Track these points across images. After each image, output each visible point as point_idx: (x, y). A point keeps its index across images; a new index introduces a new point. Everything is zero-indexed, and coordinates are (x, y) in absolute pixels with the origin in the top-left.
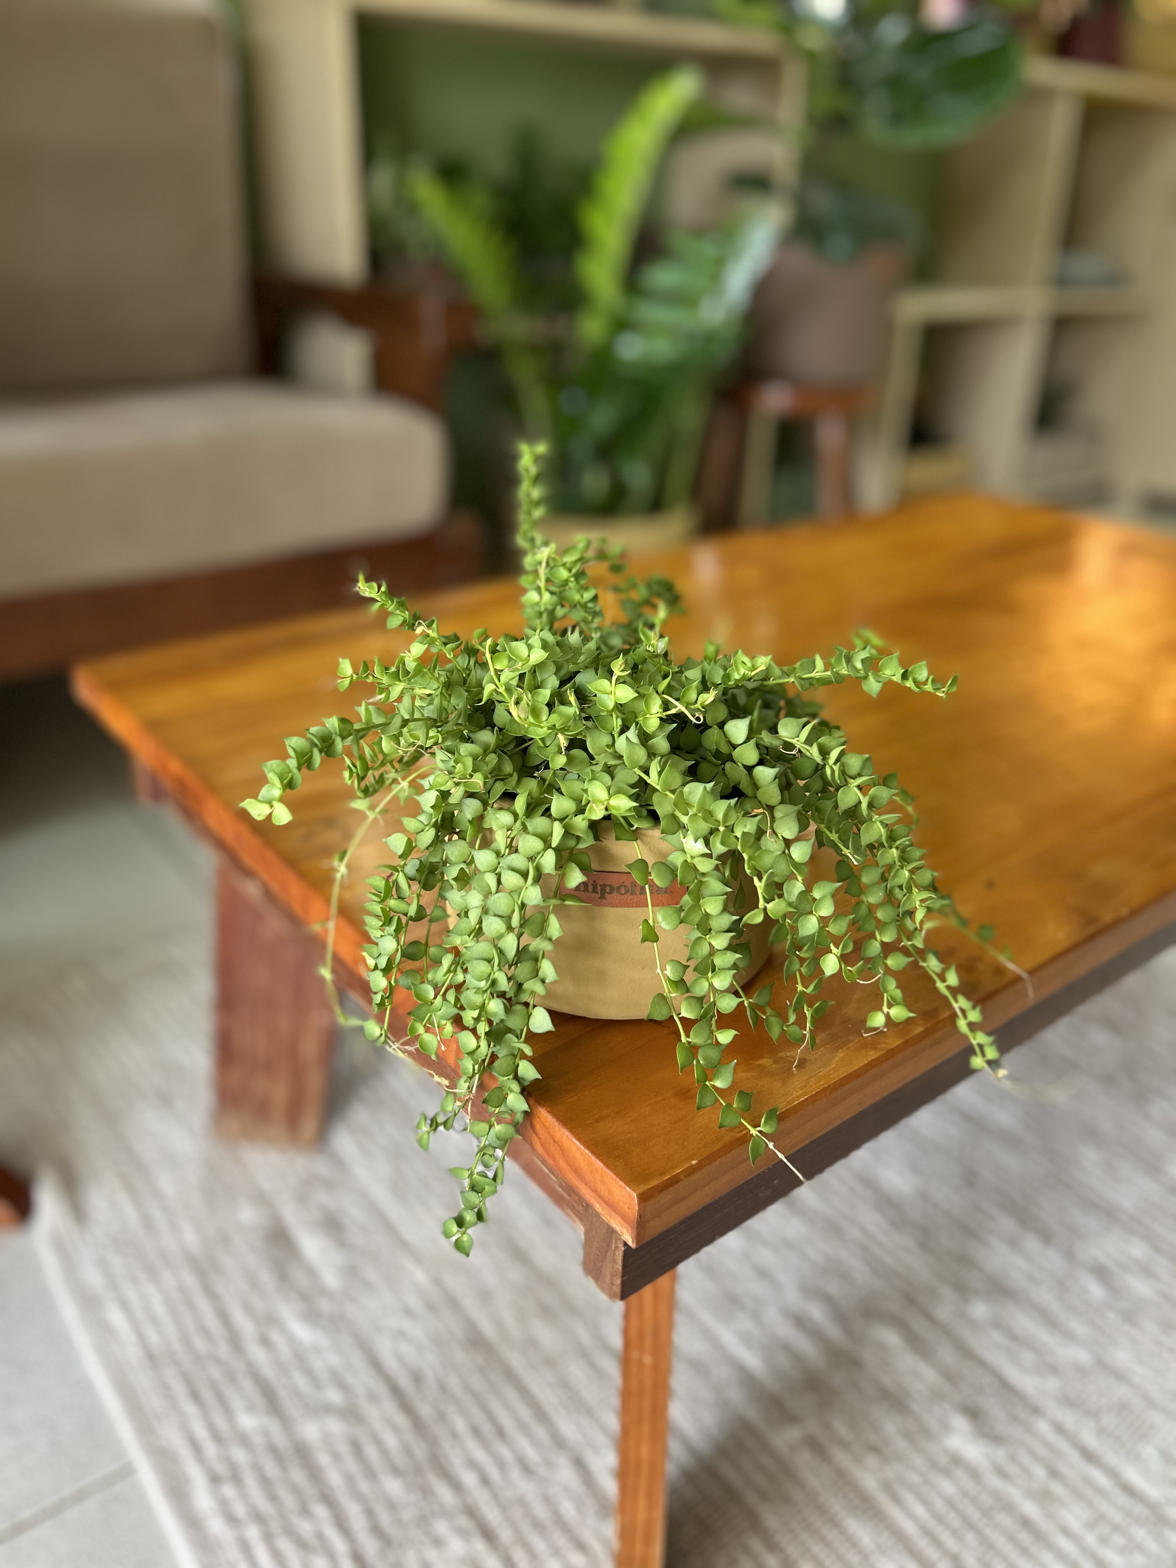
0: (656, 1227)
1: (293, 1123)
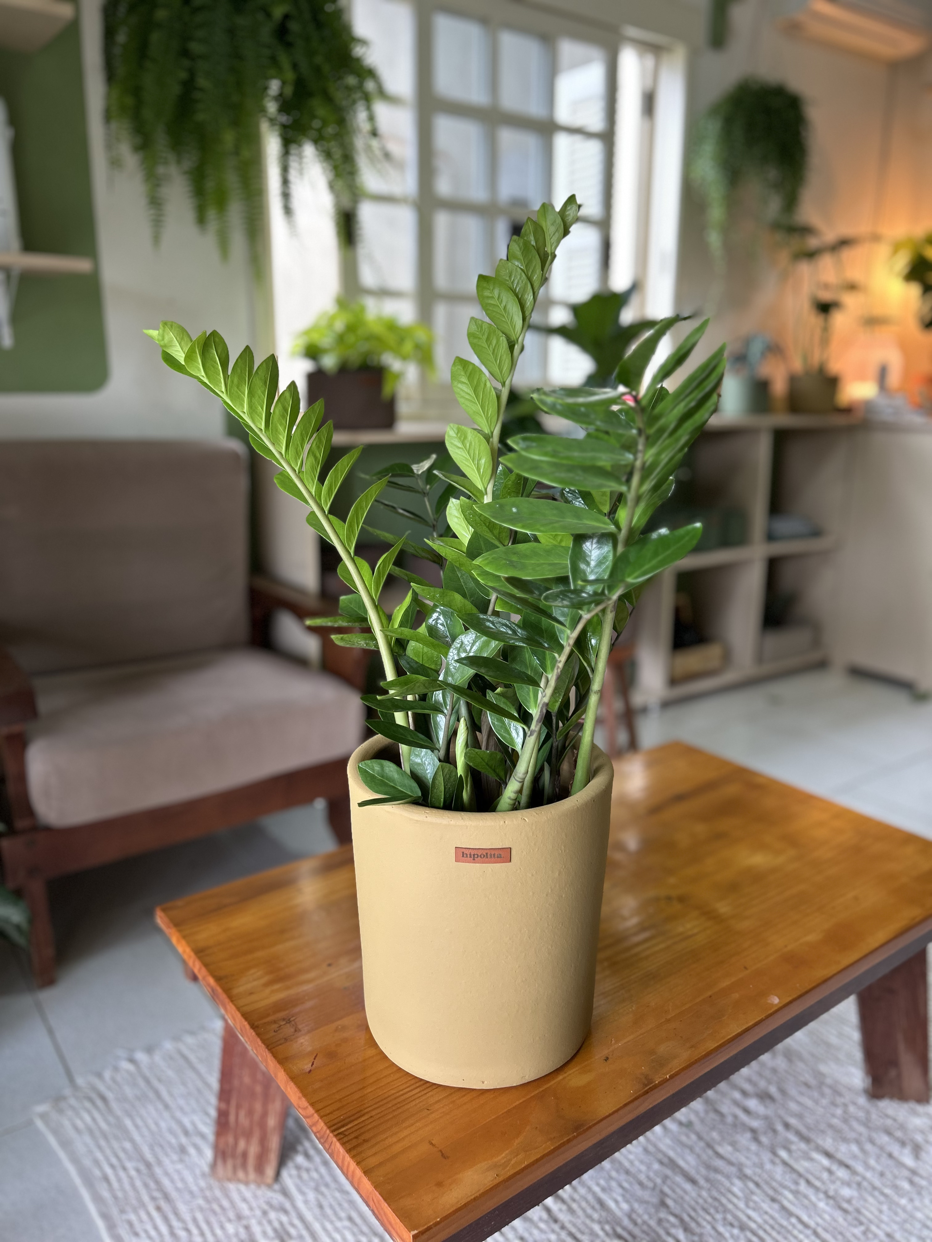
1: (260, 1169)
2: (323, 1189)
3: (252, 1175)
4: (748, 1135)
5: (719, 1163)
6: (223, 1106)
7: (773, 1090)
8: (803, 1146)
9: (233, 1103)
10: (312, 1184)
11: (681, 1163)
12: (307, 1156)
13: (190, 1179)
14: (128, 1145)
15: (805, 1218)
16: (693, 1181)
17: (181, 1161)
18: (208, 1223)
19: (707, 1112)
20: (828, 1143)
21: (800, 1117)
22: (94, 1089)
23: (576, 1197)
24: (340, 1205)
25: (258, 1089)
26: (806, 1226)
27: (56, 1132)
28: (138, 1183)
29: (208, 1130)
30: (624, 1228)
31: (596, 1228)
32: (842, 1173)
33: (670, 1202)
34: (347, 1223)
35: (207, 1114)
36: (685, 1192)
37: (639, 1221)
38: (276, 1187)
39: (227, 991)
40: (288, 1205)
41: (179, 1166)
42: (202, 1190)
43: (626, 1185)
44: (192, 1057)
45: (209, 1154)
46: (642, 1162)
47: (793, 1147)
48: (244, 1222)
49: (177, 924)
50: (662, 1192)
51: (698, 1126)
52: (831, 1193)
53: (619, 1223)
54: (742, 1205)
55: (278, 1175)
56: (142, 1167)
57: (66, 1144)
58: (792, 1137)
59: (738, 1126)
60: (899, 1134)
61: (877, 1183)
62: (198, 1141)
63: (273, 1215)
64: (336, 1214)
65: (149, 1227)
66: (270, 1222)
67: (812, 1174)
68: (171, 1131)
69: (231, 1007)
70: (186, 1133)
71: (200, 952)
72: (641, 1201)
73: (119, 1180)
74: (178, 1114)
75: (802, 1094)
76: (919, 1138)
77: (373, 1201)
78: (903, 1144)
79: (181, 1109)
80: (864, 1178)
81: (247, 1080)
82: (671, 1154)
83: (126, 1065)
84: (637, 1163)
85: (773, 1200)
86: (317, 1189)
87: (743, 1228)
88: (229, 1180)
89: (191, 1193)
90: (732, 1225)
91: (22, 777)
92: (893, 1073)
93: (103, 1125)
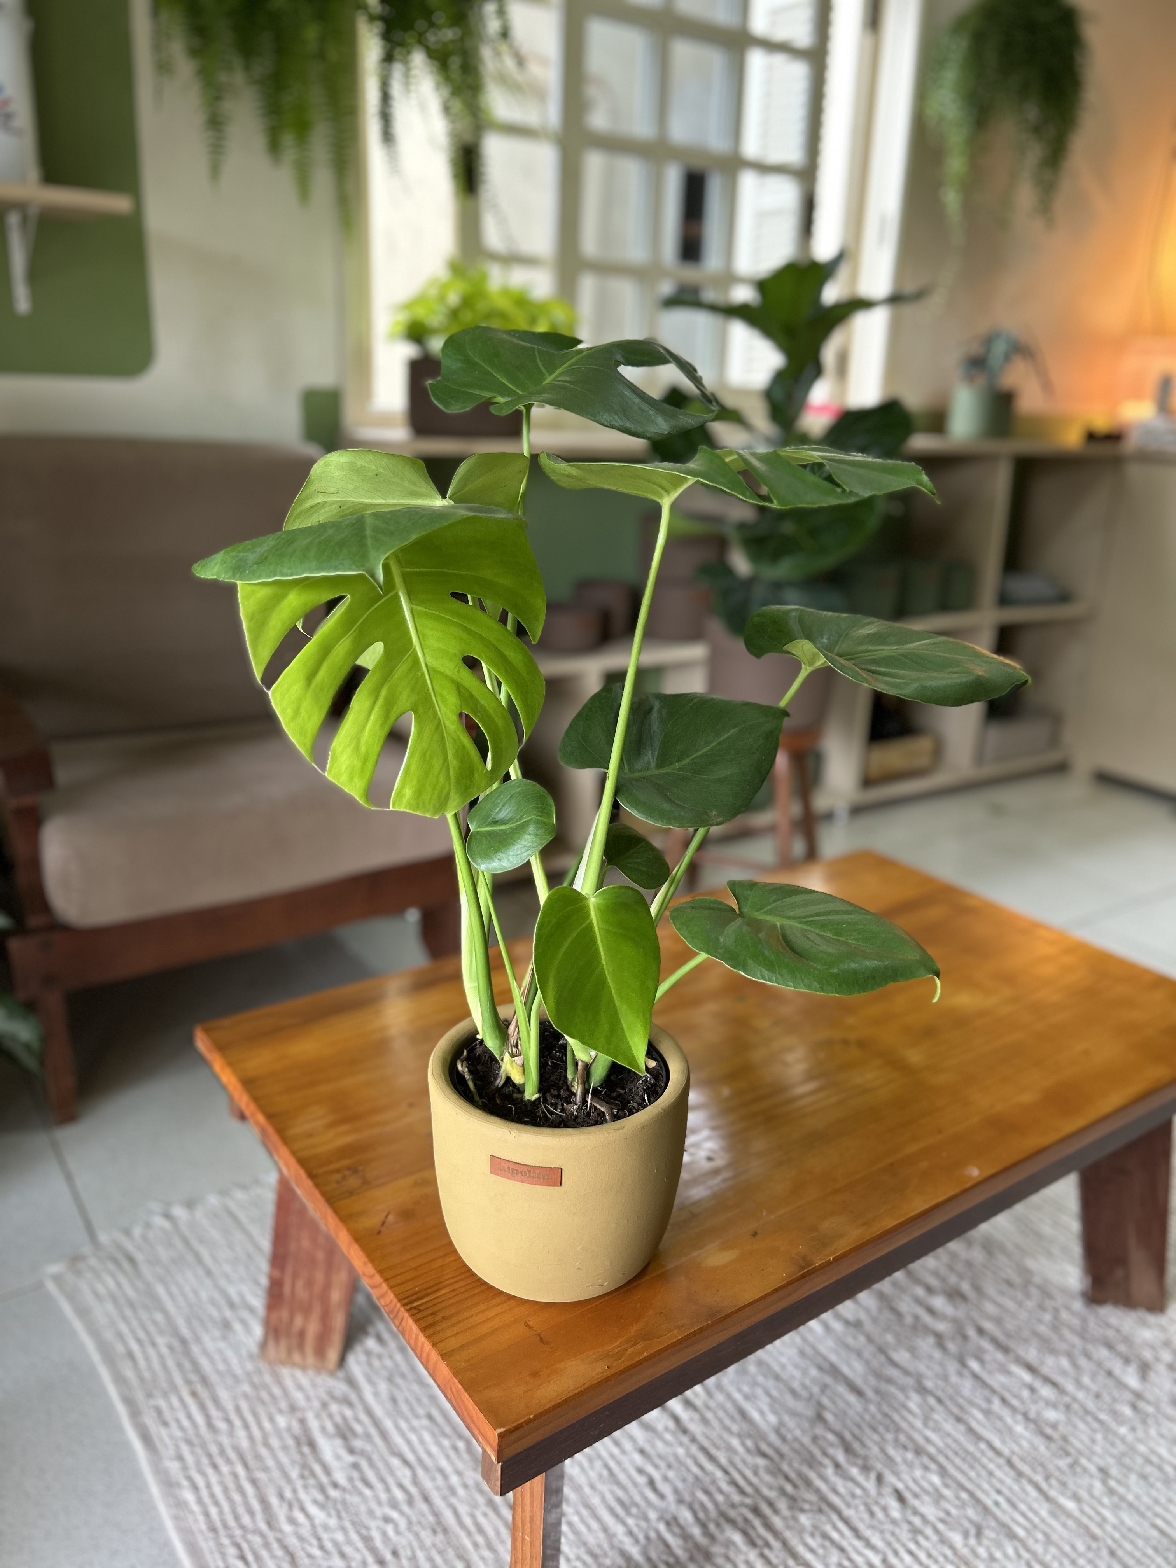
0: (510, 1452)
1: (320, 1352)
2: (399, 1380)
3: (311, 1359)
4: (931, 1340)
5: (893, 1372)
6: (277, 1274)
7: (965, 1287)
8: (1000, 1356)
9: (289, 1270)
10: (384, 1373)
11: (845, 1369)
12: (380, 1339)
13: (234, 1361)
14: (159, 1317)
15: (997, 1443)
16: (859, 1393)
17: (224, 1338)
18: (255, 1414)
19: (880, 1310)
20: (1031, 1354)
21: (998, 1321)
22: (119, 1247)
23: (712, 1404)
24: (418, 1400)
25: (320, 1256)
26: (998, 1453)
27: (73, 1297)
28: (171, 1363)
29: (258, 1301)
30: (770, 1445)
31: (735, 1442)
32: (1046, 1392)
33: (829, 1417)
34: (425, 1422)
35: (257, 1283)
36: (848, 1404)
37: (789, 1437)
38: (341, 1374)
39: (281, 1132)
40: (353, 1397)
41: (222, 1345)
42: (248, 1374)
43: (775, 1393)
44: (242, 1216)
45: (258, 1331)
46: (796, 1366)
47: (987, 1357)
48: (299, 1415)
49: (222, 1047)
50: (820, 1405)
51: (868, 1325)
52: (1032, 1415)
53: (764, 1437)
54: (918, 1424)
55: (342, 1361)
56: (176, 1344)
57: (83, 1312)
58: (986, 1345)
59: (918, 1327)
60: (1122, 1348)
61: (1091, 1405)
62: (245, 1314)
63: (334, 1408)
64: (412, 1410)
65: (182, 1416)
66: (331, 1416)
67: (1009, 1391)
68: (213, 1302)
69: (285, 1151)
70: (232, 1305)
71: (248, 1083)
72: (793, 1414)
73: (147, 1359)
74: (223, 1282)
75: (1002, 1293)
76: (1148, 1355)
77: (452, 1390)
78: (1127, 1361)
79: (227, 1277)
80: (1074, 1399)
81: (306, 1243)
82: (833, 1358)
83: (159, 1221)
84: (790, 1368)
85: (959, 1420)
86: (390, 1380)
87: (919, 1451)
88: (283, 1363)
89: (235, 1377)
90: (905, 1448)
91: (35, 863)
92: (1119, 1273)
93: (130, 1292)
